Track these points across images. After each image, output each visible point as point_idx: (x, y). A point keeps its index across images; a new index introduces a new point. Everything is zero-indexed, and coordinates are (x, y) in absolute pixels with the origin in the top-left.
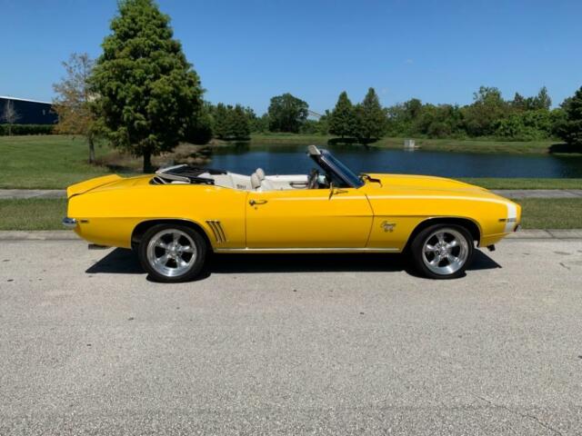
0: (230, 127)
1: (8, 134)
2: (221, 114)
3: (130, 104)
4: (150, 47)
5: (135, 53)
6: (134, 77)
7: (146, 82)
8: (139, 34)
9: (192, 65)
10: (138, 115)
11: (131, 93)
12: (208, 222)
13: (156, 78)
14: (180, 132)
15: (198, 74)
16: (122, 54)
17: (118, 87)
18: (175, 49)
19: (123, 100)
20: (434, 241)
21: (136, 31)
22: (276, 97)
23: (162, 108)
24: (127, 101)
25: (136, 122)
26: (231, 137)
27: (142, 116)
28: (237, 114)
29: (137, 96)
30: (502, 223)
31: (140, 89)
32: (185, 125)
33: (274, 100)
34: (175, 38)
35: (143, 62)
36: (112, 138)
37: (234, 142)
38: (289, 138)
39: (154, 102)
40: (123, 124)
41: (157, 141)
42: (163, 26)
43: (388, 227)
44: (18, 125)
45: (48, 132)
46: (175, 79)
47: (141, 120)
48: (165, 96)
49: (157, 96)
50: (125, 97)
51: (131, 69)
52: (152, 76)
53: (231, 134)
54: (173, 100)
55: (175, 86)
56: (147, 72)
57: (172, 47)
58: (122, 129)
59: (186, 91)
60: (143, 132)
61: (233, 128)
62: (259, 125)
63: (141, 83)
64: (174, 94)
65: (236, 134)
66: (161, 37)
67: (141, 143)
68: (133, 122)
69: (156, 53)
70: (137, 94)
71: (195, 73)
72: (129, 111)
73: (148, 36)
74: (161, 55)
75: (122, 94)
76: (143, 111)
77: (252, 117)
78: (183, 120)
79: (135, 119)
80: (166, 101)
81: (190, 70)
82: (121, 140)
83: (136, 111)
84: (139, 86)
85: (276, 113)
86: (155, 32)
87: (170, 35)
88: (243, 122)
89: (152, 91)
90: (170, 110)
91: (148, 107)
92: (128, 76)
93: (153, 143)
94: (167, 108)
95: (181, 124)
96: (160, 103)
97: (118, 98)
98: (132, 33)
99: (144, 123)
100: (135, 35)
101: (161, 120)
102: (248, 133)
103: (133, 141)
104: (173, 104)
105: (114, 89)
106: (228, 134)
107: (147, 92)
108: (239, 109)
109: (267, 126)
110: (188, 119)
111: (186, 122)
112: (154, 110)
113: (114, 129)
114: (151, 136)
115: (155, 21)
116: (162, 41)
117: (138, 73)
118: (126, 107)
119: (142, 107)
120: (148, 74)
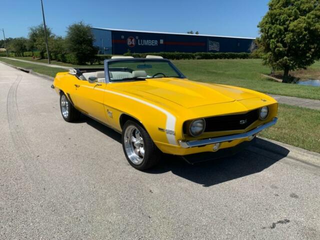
3: (275, 38)
6: (280, 20)
7: (287, 23)
10: (279, 44)
11: (276, 31)
12: (67, 94)
13: (296, 18)
14: (308, 55)
16: (277, 6)
17: (270, 28)
19: (271, 35)
23: (294, 40)
24: (273, 36)
25: (277, 49)
27: (281, 45)
29: (280, 32)
31: (282, 28)
32: (313, 50)
39: (289, 35)
40: (270, 51)
41: (289, 61)
46: (309, 18)
47: (280, 47)
48: (299, 31)
49: (293, 31)
50: (273, 33)
51: (280, 15)
52: (292, 18)
54: (305, 33)
55: (308, 23)
58: (269, 54)
60: (280, 55)
64: (306, 29)
67: (278, 62)
68: (275, 49)
70: (280, 30)
72: (273, 42)
75: (271, 31)
76: (282, 42)
78: (312, 46)
79: (276, 47)
80: (299, 34)
82: (268, 60)
83: (278, 42)
84: (282, 25)
89: (289, 28)
90: (302, 40)
91: (285, 39)
92: (277, 20)
93: (286, 62)
94: (299, 38)
96: (293, 35)
99: (281, 49)
101: (294, 47)
104: (305, 35)
105: (267, 29)
107: (286, 30)
111: (314, 48)
112: (289, 40)
114: (285, 57)
117: (282, 17)
118: (272, 40)
119: (282, 40)
120: (290, 17)
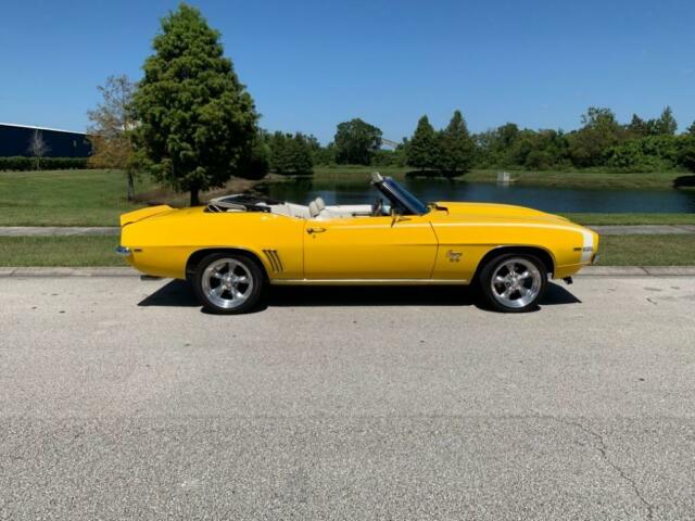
0: (289, 159)
1: (35, 169)
2: (279, 144)
3: (175, 132)
4: (198, 66)
5: (181, 74)
6: (180, 101)
7: (194, 107)
8: (185, 52)
9: (245, 87)
10: (184, 144)
11: (176, 120)
12: (264, 251)
13: (205, 101)
14: (232, 164)
15: (252, 97)
16: (165, 75)
17: (162, 113)
18: (226, 68)
19: (167, 128)
20: (504, 272)
21: (182, 50)
22: (344, 124)
23: (211, 136)
24: (172, 129)
25: (182, 153)
26: (291, 171)
27: (189, 146)
28: (297, 144)
29: (184, 124)
30: (577, 252)
31: (187, 115)
32: (237, 156)
33: (341, 126)
34: (225, 56)
35: (190, 84)
36: (155, 172)
37: (295, 176)
38: (359, 171)
39: (202, 129)
40: (168, 156)
41: (206, 174)
42: (212, 42)
43: (454, 256)
44: (48, 158)
45: (82, 166)
46: (226, 103)
47: (187, 150)
48: (215, 122)
49: (205, 123)
50: (170, 124)
51: (177, 92)
52: (200, 100)
53: (290, 167)
54: (224, 127)
55: (226, 111)
56: (194, 95)
57: (223, 66)
58: (166, 161)
59: (239, 117)
60: (190, 164)
61: (293, 160)
62: (324, 156)
63: (187, 108)
64: (226, 121)
65: (297, 167)
66: (210, 55)
67: (188, 176)
68: (179, 152)
69: (205, 74)
70: (183, 120)
71: (248, 95)
72: (173, 140)
73: (195, 55)
74: (209, 76)
75: (166, 120)
76: (190, 140)
77: (316, 147)
78: (236, 150)
79: (181, 149)
80: (216, 129)
81: (243, 92)
82: (164, 173)
83: (182, 140)
84: (186, 111)
85: (345, 142)
86: (203, 50)
87: (220, 53)
88: (305, 154)
89: (200, 118)
90: (221, 139)
91: (196, 135)
92: (173, 100)
93: (201, 177)
94: (218, 136)
95: (233, 154)
96: (209, 130)
97: (162, 125)
98: (177, 51)
99: (191, 153)
100: (180, 54)
101: (211, 150)
102: (311, 166)
103: (178, 175)
104: (224, 131)
105: (158, 115)
106: (287, 168)
107: (195, 118)
108: (299, 137)
109: (333, 157)
110: (241, 149)
111: (238, 152)
112: (203, 139)
113: (157, 161)
114: (199, 169)
115: (204, 38)
116: (211, 60)
117: (184, 96)
118: (171, 136)
119: (189, 136)
120: (195, 98)
